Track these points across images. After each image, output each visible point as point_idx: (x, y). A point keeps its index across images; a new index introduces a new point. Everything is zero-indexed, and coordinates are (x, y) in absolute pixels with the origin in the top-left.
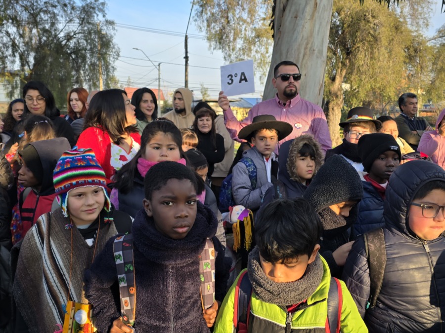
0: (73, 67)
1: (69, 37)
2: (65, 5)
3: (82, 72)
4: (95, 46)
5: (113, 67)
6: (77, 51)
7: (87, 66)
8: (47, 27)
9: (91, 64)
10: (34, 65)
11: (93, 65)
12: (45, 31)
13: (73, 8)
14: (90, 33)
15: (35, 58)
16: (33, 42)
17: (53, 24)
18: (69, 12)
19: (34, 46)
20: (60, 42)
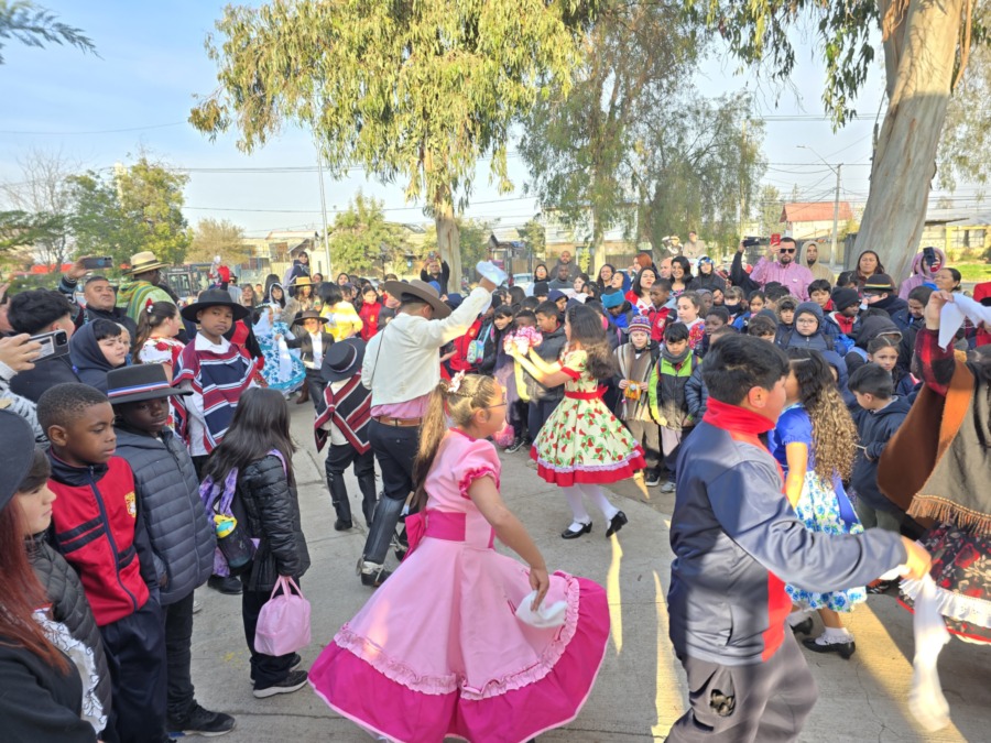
0: (703, 192)
1: (699, 154)
2: (698, 112)
3: (714, 198)
4: (734, 159)
5: (757, 186)
6: (711, 166)
7: (721, 189)
8: (674, 144)
9: (727, 186)
10: (656, 196)
11: (730, 186)
12: (671, 150)
13: (708, 114)
14: (727, 144)
15: (658, 188)
16: (656, 166)
17: (681, 140)
18: (701, 121)
19: (657, 171)
20: (688, 162)
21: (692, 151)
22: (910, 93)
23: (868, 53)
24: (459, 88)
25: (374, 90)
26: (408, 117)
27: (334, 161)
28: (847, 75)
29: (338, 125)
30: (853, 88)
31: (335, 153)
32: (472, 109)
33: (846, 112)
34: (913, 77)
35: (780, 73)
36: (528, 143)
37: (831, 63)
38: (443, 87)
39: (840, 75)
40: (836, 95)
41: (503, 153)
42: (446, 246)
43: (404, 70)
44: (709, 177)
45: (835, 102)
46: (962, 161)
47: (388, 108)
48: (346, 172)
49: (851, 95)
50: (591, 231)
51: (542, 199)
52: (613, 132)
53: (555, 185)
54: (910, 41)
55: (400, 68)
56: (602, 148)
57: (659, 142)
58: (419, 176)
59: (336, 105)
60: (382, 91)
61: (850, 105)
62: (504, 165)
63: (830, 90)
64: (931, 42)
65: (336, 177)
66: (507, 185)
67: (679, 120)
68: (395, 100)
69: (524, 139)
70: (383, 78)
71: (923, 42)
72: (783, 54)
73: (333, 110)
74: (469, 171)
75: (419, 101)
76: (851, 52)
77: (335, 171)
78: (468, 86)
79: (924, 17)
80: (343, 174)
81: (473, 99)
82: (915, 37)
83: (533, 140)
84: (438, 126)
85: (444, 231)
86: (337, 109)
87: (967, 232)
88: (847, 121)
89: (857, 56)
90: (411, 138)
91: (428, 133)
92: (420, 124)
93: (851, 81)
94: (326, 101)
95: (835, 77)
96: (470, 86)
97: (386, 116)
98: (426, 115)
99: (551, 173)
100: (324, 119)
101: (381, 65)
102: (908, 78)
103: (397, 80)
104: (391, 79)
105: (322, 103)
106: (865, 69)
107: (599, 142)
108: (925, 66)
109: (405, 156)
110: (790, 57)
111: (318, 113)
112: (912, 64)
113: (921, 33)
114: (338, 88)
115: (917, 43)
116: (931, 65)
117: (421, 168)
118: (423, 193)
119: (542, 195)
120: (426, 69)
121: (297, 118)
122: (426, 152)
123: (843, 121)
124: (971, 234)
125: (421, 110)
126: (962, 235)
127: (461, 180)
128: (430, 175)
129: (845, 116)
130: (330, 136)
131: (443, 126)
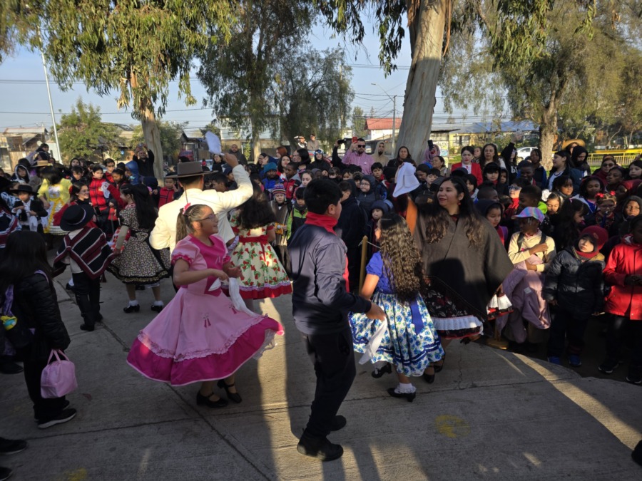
0: (318, 110)
1: (315, 85)
2: (313, 59)
3: (325, 114)
4: (335, 90)
5: (349, 107)
6: (321, 96)
7: (329, 108)
8: (299, 78)
9: (332, 106)
10: (290, 111)
11: (334, 107)
12: (299, 82)
13: (319, 61)
14: (331, 80)
15: (291, 106)
16: (289, 92)
17: (303, 76)
18: (315, 65)
19: (290, 95)
20: (309, 90)
21: (310, 84)
22: (422, 57)
23: (401, 32)
24: (153, 32)
25: (90, 29)
26: (117, 50)
27: (61, 77)
28: (391, 43)
29: (62, 52)
30: (394, 53)
31: (61, 71)
32: (164, 47)
33: (391, 66)
34: (423, 49)
35: (357, 40)
36: (204, 71)
37: (382, 37)
38: (142, 31)
39: (387, 44)
40: (386, 55)
41: (187, 78)
42: (151, 140)
43: (111, 16)
44: (322, 101)
45: (385, 60)
46: (455, 96)
47: (101, 41)
48: (71, 86)
49: (393, 55)
50: (251, 132)
51: (217, 110)
52: (261, 67)
53: (225, 100)
54: (421, 28)
55: (108, 15)
56: (255, 78)
57: (290, 77)
58: (128, 91)
59: (59, 37)
60: (95, 30)
61: (393, 62)
62: (188, 86)
63: (383, 52)
64: (431, 29)
65: (63, 89)
66: (191, 99)
67: (302, 63)
68: (106, 37)
69: (201, 69)
70: (96, 21)
71: (427, 29)
72: (358, 28)
73: (57, 41)
74: (164, 89)
75: (124, 39)
76: (393, 30)
77: (62, 85)
78: (159, 31)
79: (427, 14)
80: (68, 87)
81: (164, 40)
82: (423, 25)
83: (208, 70)
84: (139, 57)
85: (149, 130)
86: (61, 41)
87: (461, 137)
88: (392, 70)
89: (395, 34)
90: (120, 64)
91: (132, 61)
92: (126, 55)
93: (392, 48)
94: (52, 34)
95: (384, 45)
96: (161, 31)
97: (100, 48)
98: (130, 49)
99: (222, 92)
100: (51, 47)
101: (93, 11)
102: (421, 49)
103: (107, 22)
104: (102, 22)
105: (48, 36)
106: (400, 42)
107: (252, 74)
108: (429, 43)
109: (116, 77)
110: (362, 30)
111: (46, 43)
112: (422, 41)
113: (426, 23)
114: (61, 26)
115: (425, 29)
116: (431, 42)
117: (128, 84)
118: (132, 102)
119: (216, 108)
120: (128, 17)
121: (29, 45)
122: (132, 75)
123: (390, 71)
124: (463, 138)
125: (126, 45)
126: (458, 138)
127: (159, 95)
128: (136, 91)
129: (390, 68)
130: (57, 60)
131: (143, 58)
